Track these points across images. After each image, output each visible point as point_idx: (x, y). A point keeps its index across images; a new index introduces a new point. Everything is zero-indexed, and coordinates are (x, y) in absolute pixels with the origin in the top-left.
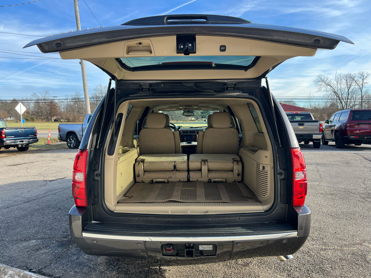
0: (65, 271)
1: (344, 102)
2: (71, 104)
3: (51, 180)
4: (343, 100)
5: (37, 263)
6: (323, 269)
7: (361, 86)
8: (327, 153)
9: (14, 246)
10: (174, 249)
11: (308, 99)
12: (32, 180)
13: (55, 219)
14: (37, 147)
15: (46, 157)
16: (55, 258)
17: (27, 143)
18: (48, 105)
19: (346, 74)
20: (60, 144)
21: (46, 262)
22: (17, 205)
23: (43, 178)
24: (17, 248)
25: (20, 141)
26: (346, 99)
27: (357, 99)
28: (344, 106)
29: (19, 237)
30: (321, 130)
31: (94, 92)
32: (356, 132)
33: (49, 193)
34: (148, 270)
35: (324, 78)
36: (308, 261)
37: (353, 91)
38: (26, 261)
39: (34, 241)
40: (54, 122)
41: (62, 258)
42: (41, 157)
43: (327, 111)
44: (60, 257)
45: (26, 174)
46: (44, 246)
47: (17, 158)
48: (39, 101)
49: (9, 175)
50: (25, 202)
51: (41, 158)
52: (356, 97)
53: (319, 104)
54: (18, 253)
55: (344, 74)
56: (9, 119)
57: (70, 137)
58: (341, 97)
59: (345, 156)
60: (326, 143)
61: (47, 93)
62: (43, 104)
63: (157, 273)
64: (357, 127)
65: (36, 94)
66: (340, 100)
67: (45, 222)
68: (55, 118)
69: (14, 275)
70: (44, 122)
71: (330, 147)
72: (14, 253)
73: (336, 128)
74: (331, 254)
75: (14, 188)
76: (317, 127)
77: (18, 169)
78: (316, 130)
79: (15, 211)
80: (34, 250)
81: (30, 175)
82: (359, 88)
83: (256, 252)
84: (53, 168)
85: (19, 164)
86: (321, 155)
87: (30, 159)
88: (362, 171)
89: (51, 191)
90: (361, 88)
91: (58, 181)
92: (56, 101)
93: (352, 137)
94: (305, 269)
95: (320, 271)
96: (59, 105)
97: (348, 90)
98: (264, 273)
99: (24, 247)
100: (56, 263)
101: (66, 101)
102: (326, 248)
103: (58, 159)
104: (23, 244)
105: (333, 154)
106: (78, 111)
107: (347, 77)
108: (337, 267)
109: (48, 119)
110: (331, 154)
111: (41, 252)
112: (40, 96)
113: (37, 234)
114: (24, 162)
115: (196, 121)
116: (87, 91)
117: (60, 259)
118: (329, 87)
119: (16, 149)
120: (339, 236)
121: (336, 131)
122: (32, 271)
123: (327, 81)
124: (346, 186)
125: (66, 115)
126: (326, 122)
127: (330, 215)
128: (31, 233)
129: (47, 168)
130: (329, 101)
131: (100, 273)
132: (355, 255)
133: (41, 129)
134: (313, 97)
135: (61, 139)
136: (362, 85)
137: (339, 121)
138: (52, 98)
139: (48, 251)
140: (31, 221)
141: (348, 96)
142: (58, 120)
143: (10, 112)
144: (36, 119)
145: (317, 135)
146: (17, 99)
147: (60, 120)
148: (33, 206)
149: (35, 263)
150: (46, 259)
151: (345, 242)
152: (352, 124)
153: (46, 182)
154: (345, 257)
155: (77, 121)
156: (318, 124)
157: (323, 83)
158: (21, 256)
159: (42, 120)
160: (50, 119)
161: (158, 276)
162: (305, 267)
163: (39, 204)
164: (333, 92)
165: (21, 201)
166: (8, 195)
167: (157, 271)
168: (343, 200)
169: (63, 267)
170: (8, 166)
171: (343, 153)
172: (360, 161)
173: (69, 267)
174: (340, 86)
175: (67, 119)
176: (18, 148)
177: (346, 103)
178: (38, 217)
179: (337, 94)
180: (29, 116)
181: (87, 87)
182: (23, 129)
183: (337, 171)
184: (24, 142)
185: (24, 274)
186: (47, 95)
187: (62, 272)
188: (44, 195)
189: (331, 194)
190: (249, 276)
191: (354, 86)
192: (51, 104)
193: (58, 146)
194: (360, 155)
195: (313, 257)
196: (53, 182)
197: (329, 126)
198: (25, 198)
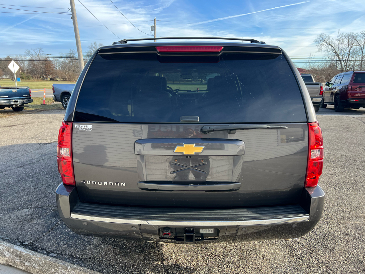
0: (58, 244)
1: (344, 63)
2: (66, 62)
3: (46, 142)
4: (343, 61)
5: (29, 235)
6: (326, 246)
7: (362, 46)
8: (326, 117)
9: (6, 216)
10: (172, 233)
11: (308, 59)
12: (27, 143)
13: (49, 186)
14: (33, 107)
15: (41, 118)
16: (49, 229)
17: (21, 103)
18: (43, 63)
19: (348, 34)
20: (56, 105)
21: (38, 234)
22: (10, 170)
23: (37, 140)
24: (9, 218)
25: (14, 102)
26: (347, 60)
27: (357, 60)
28: (343, 67)
29: (11, 206)
30: (321, 93)
31: (89, 50)
32: (357, 95)
33: (44, 157)
34: (145, 245)
35: (325, 37)
36: (310, 236)
37: (354, 52)
38: (18, 232)
39: (27, 210)
40: (50, 81)
41: (55, 230)
42: (36, 117)
43: (326, 72)
44: (53, 229)
45: (21, 136)
46: (37, 215)
47: (12, 118)
48: (33, 59)
49: (3, 137)
50: (19, 167)
51: (36, 119)
52: (357, 58)
53: (319, 65)
54: (10, 223)
55: (346, 33)
56: (4, 77)
57: (65, 97)
58: (341, 58)
59: (344, 120)
60: (324, 106)
61: (40, 50)
62: (37, 62)
63: (154, 248)
64: (358, 90)
65: (29, 51)
66: (340, 61)
67: (39, 189)
68: (50, 77)
69: (4, 251)
70: (40, 81)
71: (329, 110)
72: (5, 223)
73: (336, 91)
74: (334, 228)
75: (8, 151)
76: (318, 90)
77: (13, 130)
78: (316, 93)
79: (8, 176)
80: (26, 220)
81: (25, 137)
82: (361, 48)
83: (260, 235)
84: (48, 130)
85: (14, 126)
86: (320, 119)
87: (25, 120)
88: (362, 136)
89: (46, 155)
90: (362, 49)
91: (53, 144)
92: (51, 59)
93: (352, 100)
94: (308, 245)
95: (324, 247)
96: (54, 63)
97: (350, 50)
98: (265, 249)
99: (16, 217)
100: (49, 235)
101: (60, 59)
102: (328, 221)
103: (53, 120)
104: (15, 213)
105: (332, 118)
106: (73, 70)
107: (349, 37)
108: (341, 243)
109: (44, 78)
110: (330, 118)
111: (34, 223)
112: (34, 54)
113: (30, 203)
114: (19, 123)
115: (193, 82)
116: (81, 49)
117: (53, 230)
118: (330, 47)
119: (11, 109)
120: (341, 208)
121: (337, 94)
122: (24, 244)
123: (329, 41)
124: (347, 153)
125: (61, 74)
126: (326, 85)
127: (331, 185)
128: (24, 201)
129: (42, 130)
130: (329, 62)
131: (95, 247)
132: (359, 229)
133: (36, 88)
134: (313, 58)
135: (56, 99)
136: (364, 46)
137: (340, 83)
138: (46, 56)
139: (41, 221)
140: (24, 187)
141: (348, 57)
142: (54, 79)
143: (5, 70)
144: (32, 78)
145: (317, 99)
146: (11, 56)
147: (56, 79)
148: (27, 172)
149: (27, 234)
150: (39, 231)
151: (348, 215)
152: (353, 87)
153: (41, 145)
154: (349, 232)
155: (73, 80)
156: (319, 86)
157: (324, 42)
158: (13, 226)
159: (37, 78)
160: (45, 78)
161: (155, 252)
162: (308, 243)
163: (33, 169)
164: (334, 52)
165: (15, 165)
166: (1, 158)
167: (154, 246)
168: (344, 168)
169: (56, 240)
170: (3, 127)
171: (342, 117)
172: (360, 126)
173: (63, 240)
174: (341, 46)
175: (63, 77)
176: (13, 108)
177: (346, 64)
178: (32, 184)
179: (338, 54)
180: (24, 75)
181: (80, 45)
182: (17, 89)
183: (337, 136)
184: (18, 103)
185: (14, 249)
186: (41, 53)
187: (55, 245)
188: (38, 160)
189: (331, 162)
190: (250, 253)
191: (356, 46)
192: (46, 62)
193: (54, 106)
194: (360, 119)
195: (316, 231)
196: (47, 145)
197: (329, 89)
198: (19, 162)
